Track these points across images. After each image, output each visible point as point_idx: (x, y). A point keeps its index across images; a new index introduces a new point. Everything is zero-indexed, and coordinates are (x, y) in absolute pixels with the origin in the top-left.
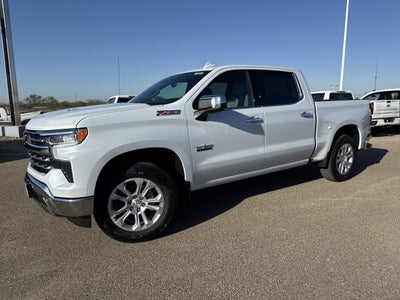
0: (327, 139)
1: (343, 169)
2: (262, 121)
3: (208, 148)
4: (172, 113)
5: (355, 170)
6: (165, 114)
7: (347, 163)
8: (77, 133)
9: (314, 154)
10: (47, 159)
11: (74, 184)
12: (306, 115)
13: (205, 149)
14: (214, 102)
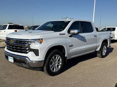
0: (100, 44)
1: (104, 54)
2: (85, 37)
4: (63, 34)
5: (107, 54)
6: (61, 35)
7: (105, 52)
8: (40, 40)
9: (96, 49)
10: (27, 49)
11: (39, 56)
12: (95, 36)
13: (71, 46)
14: (76, 31)
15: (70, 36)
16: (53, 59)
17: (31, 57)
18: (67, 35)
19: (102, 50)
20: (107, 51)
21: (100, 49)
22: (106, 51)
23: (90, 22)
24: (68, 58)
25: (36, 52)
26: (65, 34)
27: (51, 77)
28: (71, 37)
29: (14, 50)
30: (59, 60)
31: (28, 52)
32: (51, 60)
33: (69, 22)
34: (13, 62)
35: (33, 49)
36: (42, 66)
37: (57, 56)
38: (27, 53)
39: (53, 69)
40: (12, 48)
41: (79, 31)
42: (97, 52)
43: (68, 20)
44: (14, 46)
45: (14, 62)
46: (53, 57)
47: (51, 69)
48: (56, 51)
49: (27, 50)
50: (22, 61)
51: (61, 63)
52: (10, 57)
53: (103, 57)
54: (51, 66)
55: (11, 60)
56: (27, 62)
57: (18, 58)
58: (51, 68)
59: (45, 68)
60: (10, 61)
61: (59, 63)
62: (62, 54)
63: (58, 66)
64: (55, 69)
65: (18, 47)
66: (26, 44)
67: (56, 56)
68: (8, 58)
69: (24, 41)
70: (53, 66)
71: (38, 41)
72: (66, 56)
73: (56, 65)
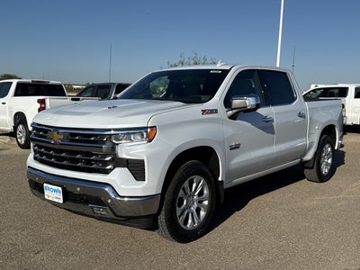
0: (316, 138)
1: (325, 170)
2: (273, 121)
3: (237, 147)
4: (212, 111)
6: (207, 113)
7: (327, 164)
8: (147, 132)
9: (305, 154)
10: (108, 159)
11: (146, 182)
12: (301, 115)
13: (235, 148)
14: (250, 102)
15: (233, 117)
16: (184, 189)
17: (121, 183)
18: (224, 113)
19: (320, 157)
20: (333, 161)
21: (316, 154)
22: (330, 161)
23: (285, 73)
24: (226, 186)
25: (137, 169)
26: (216, 111)
27: (180, 245)
28: (235, 119)
29: (64, 162)
30: (201, 193)
31: (111, 170)
32: (181, 193)
33: (225, 72)
34: (61, 201)
35: (127, 160)
36: (154, 211)
37: (196, 178)
38: (107, 172)
39: (186, 222)
40: (55, 157)
41: (259, 102)
42: (307, 165)
43: (219, 66)
44: (62, 151)
45: (64, 202)
46: (186, 184)
47: (181, 221)
48: (193, 164)
49: (106, 163)
50: (91, 197)
51: (206, 203)
52: (50, 186)
53: (322, 179)
54: (178, 211)
55: (53, 194)
56: (109, 201)
57: (78, 189)
58: (180, 216)
59: (162, 218)
60: (50, 199)
61: (201, 202)
62: (210, 174)
63: (198, 210)
64: (190, 221)
65: (77, 153)
66: (104, 143)
67: (193, 179)
68: (42, 191)
69: (96, 135)
70: (184, 210)
71: (142, 135)
72: (220, 179)
73: (193, 209)
